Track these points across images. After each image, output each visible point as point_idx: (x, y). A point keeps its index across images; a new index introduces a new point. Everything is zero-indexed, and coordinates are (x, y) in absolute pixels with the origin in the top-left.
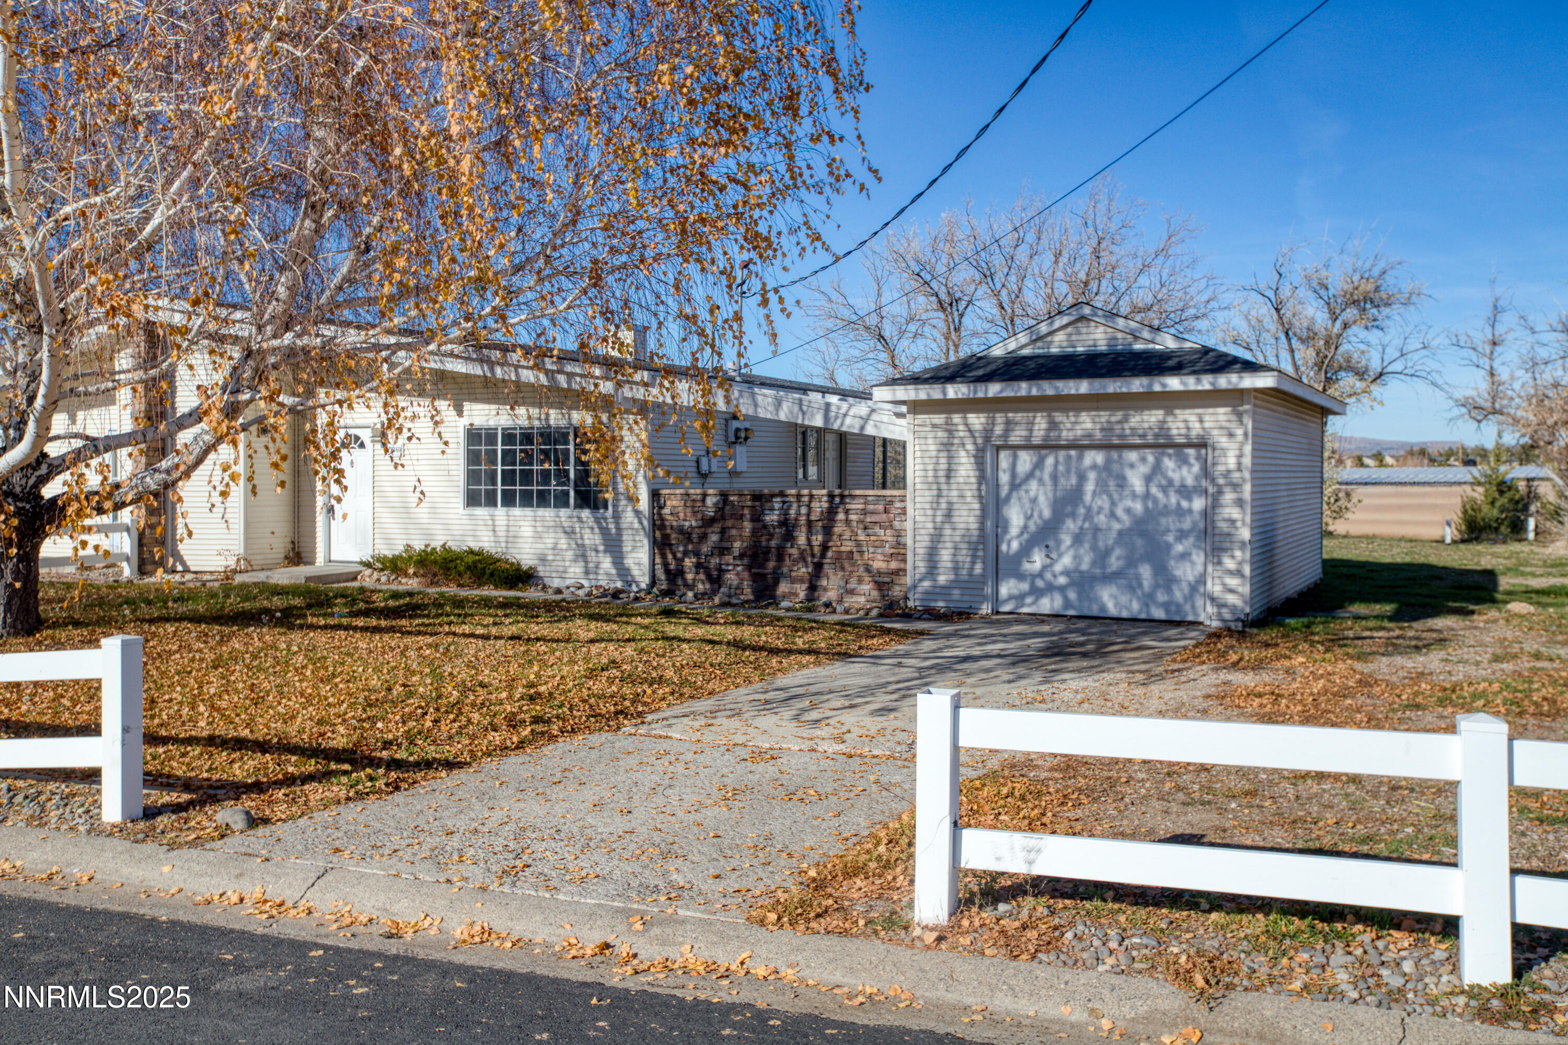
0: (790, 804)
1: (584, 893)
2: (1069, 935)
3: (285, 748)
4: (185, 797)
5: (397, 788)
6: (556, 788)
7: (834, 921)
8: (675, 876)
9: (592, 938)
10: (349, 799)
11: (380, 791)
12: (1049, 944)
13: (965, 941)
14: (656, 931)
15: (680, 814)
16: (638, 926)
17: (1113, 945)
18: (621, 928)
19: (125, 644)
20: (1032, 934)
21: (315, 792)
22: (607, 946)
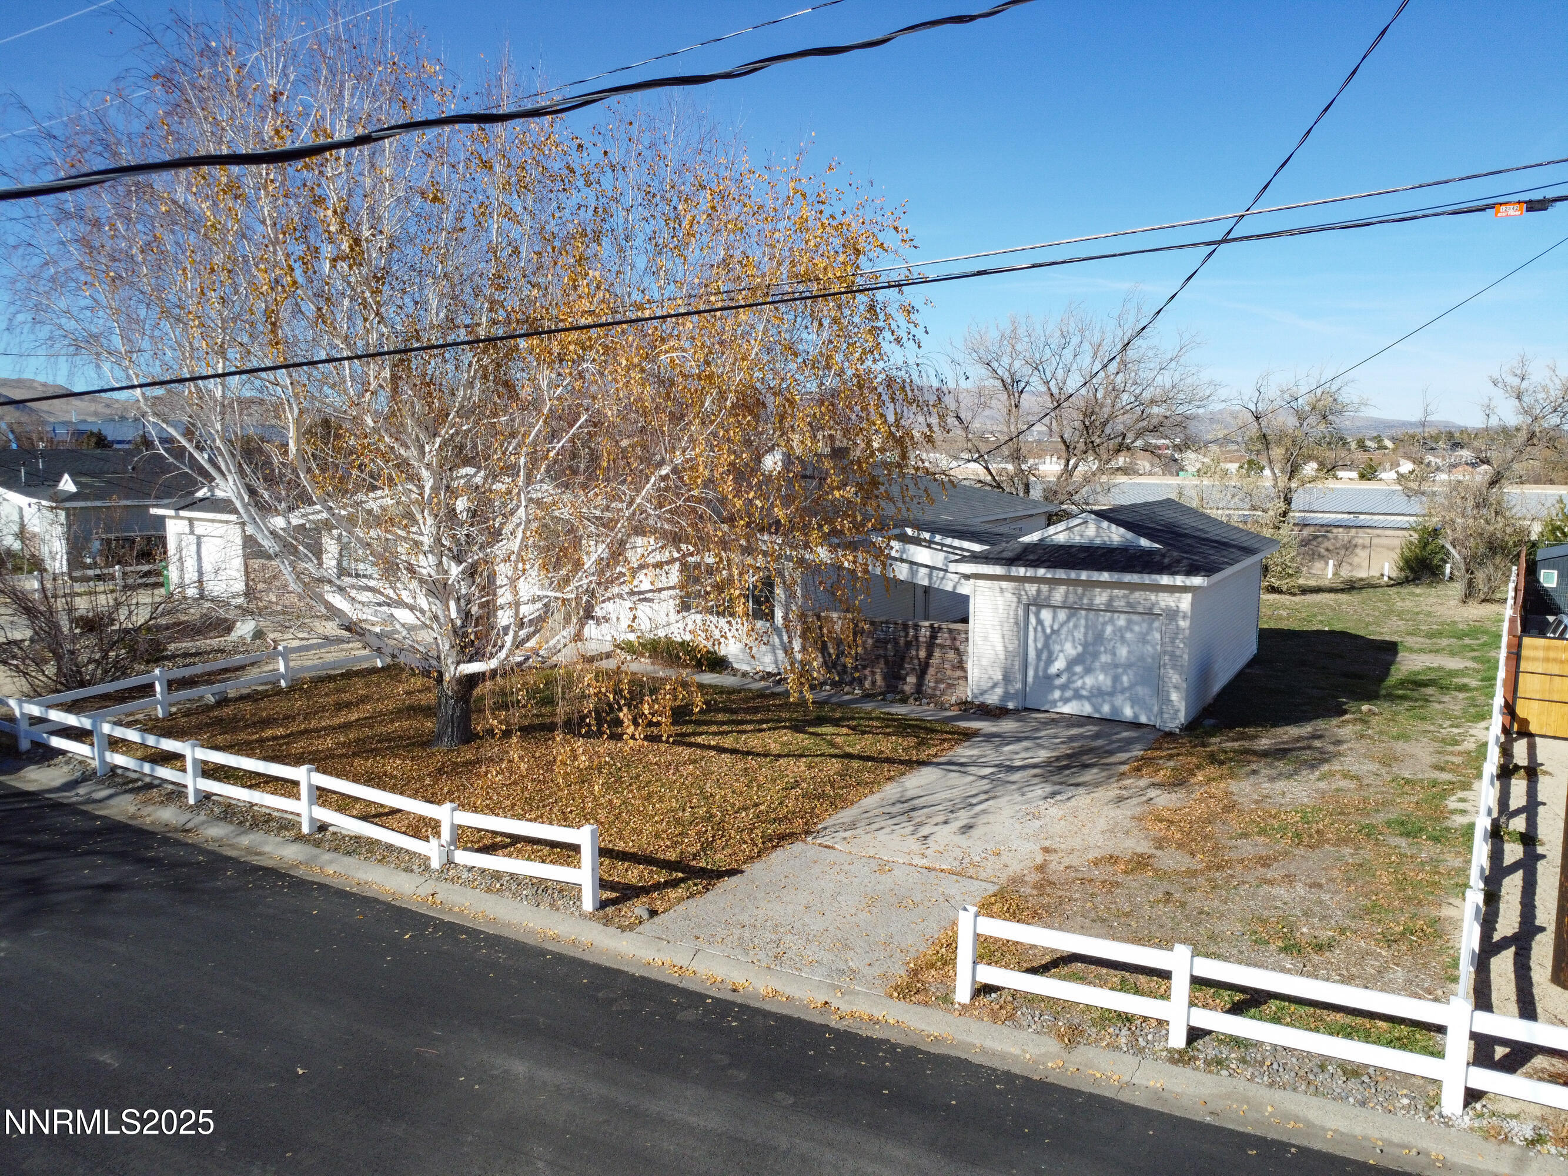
0: (900, 910)
1: (813, 973)
2: (1019, 1013)
3: (649, 860)
4: (614, 895)
5: (708, 890)
6: (785, 891)
7: (921, 997)
8: (851, 964)
9: (820, 999)
10: (688, 898)
11: (700, 892)
12: (1011, 1017)
13: (976, 1013)
14: (847, 997)
15: (848, 916)
16: (839, 994)
17: (1036, 1019)
18: (832, 994)
19: (592, 831)
20: (1004, 1012)
21: (673, 894)
22: (826, 1003)
